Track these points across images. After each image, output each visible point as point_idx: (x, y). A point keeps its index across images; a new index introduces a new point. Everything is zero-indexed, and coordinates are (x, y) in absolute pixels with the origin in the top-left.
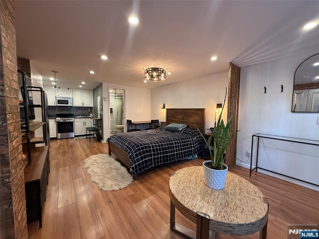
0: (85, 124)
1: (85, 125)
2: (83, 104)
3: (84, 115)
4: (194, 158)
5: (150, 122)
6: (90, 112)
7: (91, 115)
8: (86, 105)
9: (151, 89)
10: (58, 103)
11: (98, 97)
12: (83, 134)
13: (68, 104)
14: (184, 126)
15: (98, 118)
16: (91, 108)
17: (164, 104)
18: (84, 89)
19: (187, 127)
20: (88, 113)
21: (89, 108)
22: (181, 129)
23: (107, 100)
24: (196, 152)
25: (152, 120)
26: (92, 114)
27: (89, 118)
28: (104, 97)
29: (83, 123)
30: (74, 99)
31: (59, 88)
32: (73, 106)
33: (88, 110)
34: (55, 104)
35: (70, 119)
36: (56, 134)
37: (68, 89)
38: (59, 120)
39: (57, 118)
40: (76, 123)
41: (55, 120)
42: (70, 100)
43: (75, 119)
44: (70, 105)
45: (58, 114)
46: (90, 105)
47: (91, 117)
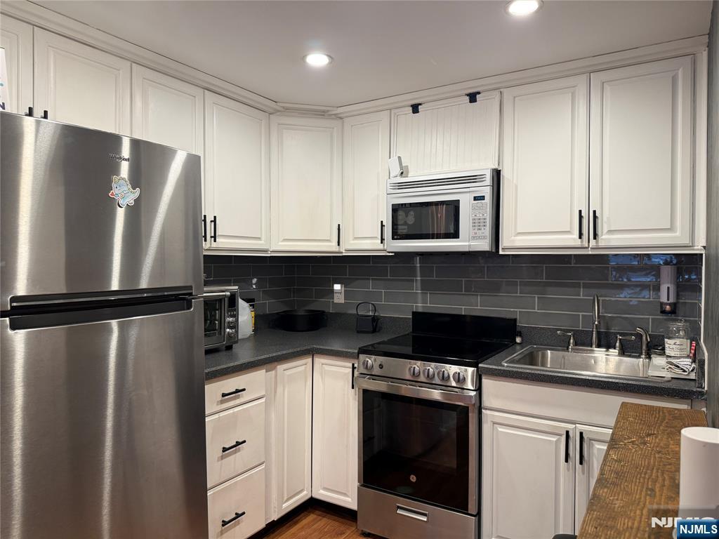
0: (575, 449)
2: (590, 223)
3: (606, 341)
7: (672, 346)
8: (613, 239)
10: (396, 235)
13: (455, 235)
21: (667, 273)
26: (691, 336)
29: (564, 437)
30: (514, 181)
31: (415, 109)
32: (501, 253)
33: (657, 288)
34: (382, 240)
35: (445, 378)
36: (356, 484)
37: (471, 102)
38: (376, 371)
39: (361, 356)
40: (494, 423)
41: (354, 368)
42: (476, 199)
43: (487, 382)
44: (474, 238)
45: (420, 310)
46: (671, 229)
47: (668, 375)
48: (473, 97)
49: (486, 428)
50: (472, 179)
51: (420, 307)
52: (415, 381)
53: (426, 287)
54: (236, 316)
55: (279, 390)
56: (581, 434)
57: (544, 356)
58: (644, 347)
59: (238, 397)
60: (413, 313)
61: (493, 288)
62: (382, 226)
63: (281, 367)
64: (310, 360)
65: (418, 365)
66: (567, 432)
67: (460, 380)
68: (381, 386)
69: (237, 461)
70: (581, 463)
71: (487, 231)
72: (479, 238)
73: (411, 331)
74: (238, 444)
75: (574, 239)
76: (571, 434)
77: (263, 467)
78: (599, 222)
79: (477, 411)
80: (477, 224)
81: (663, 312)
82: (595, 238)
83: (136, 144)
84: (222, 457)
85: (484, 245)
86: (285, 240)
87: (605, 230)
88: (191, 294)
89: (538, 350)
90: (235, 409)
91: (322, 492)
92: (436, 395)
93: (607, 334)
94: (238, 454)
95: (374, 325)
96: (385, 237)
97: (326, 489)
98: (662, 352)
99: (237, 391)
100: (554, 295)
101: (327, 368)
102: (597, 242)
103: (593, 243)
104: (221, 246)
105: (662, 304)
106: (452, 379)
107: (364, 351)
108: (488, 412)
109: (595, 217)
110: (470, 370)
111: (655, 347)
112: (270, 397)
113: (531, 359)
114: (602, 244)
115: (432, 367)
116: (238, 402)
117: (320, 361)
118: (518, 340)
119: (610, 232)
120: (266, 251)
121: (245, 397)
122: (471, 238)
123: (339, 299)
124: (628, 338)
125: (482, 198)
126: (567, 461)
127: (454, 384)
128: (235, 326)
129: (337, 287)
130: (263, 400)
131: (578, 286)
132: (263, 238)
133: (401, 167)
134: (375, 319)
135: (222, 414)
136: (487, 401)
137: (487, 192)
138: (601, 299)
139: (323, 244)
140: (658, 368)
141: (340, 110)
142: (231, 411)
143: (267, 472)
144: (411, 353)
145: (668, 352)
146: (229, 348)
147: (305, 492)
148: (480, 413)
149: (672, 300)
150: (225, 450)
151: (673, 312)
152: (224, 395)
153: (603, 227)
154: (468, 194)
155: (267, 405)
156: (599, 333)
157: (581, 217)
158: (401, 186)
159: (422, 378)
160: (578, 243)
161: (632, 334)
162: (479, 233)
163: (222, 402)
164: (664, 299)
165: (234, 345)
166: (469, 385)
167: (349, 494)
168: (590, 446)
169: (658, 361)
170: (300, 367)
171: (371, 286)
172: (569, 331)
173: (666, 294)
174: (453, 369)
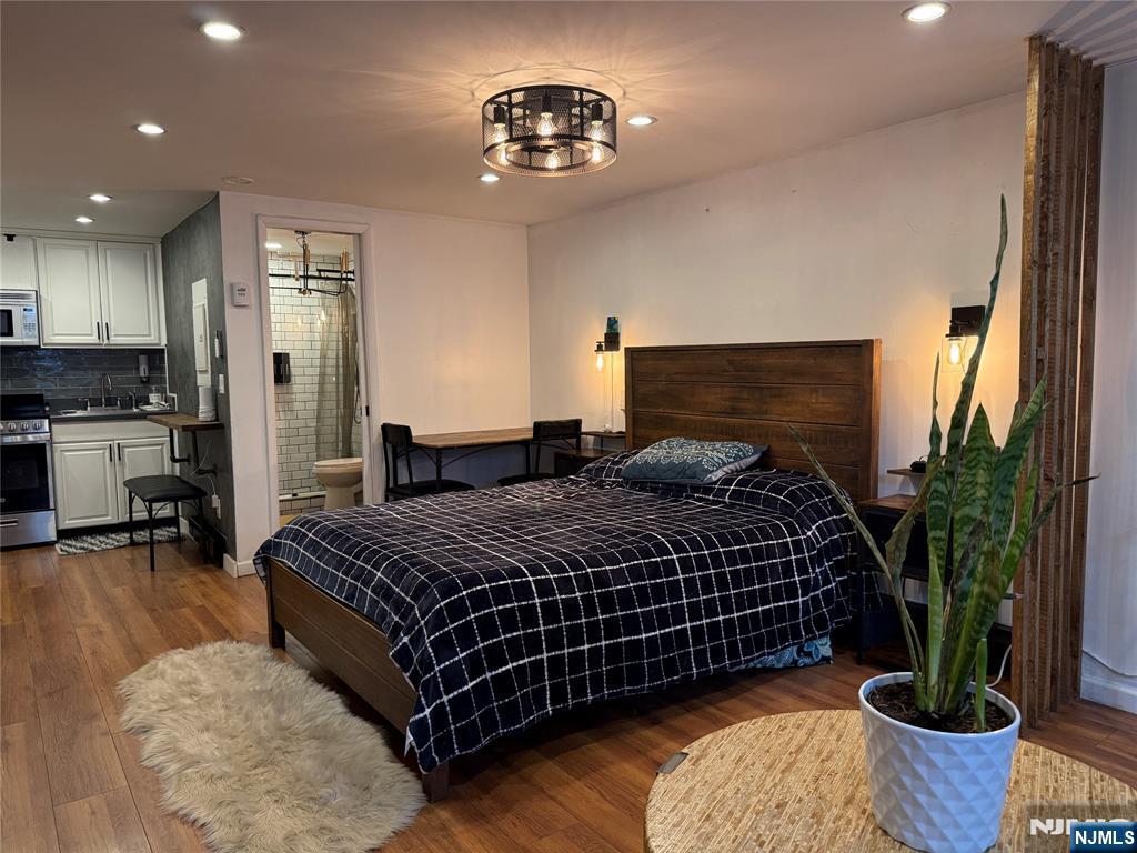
0: (116, 453)
1: (123, 465)
2: (103, 329)
3: (110, 402)
4: (808, 660)
5: (530, 435)
6: (146, 382)
7: (154, 398)
9: (528, 226)
11: (194, 285)
12: (109, 519)
13: (10, 333)
14: (737, 458)
15: (201, 416)
16: (153, 355)
17: (612, 323)
18: (107, 238)
19: (764, 462)
20: (134, 390)
21: (143, 359)
22: (720, 474)
23: (253, 301)
24: (821, 623)
25: (535, 423)
26: (162, 391)
27: (143, 416)
28: (232, 286)
29: (108, 451)
30: (50, 300)
32: (40, 347)
33: (138, 369)
37: (9, 240)
40: (62, 451)
42: (24, 310)
43: (54, 427)
46: (149, 335)
48: (10, 237)
49: (56, 455)
50: (20, 296)
56: (118, 445)
58: (134, 403)
66: (110, 446)
70: (119, 460)
71: (36, 332)
72: (27, 337)
75: (95, 339)
78: (109, 329)
80: (26, 327)
81: (143, 382)
82: (107, 339)
85: (31, 341)
92: (17, 440)
102: (110, 342)
105: (141, 377)
108: (57, 445)
109: (107, 327)
110: (46, 422)
115: (14, 423)
118: (47, 408)
119: (116, 335)
122: (23, 337)
125: (30, 310)
126: (111, 462)
136: (55, 439)
137: (34, 306)
148: (52, 446)
149: (147, 375)
151: (148, 381)
153: (112, 333)
154: (18, 307)
157: (98, 326)
159: (6, 431)
160: (97, 341)
162: (31, 334)
164: (142, 374)
166: (46, 430)
168: (123, 451)
173: (143, 371)
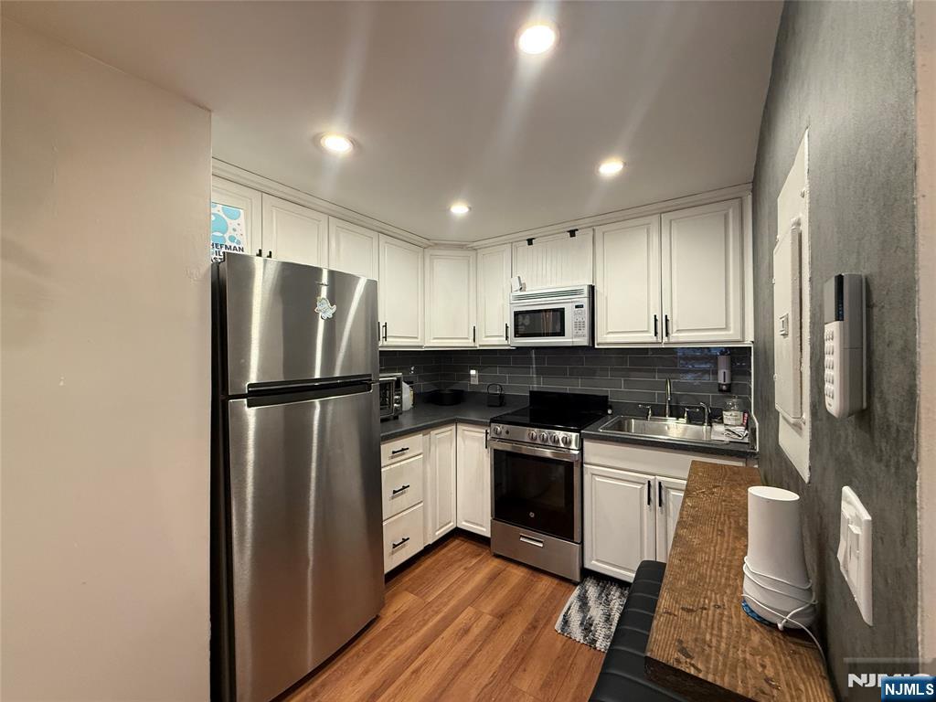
0: (656, 495)
2: (663, 324)
10: (517, 334)
16: (737, 356)
18: (674, 205)
26: (745, 408)
29: (646, 486)
30: (605, 294)
31: (530, 242)
32: (596, 347)
33: (715, 373)
34: (507, 338)
35: (556, 441)
36: (490, 518)
37: (571, 236)
38: (504, 435)
39: (492, 424)
40: (593, 474)
41: (487, 433)
42: (577, 307)
43: (587, 444)
44: (576, 336)
45: (535, 390)
46: (726, 328)
47: (728, 440)
48: (572, 233)
49: (587, 478)
50: (574, 292)
51: (535, 387)
52: (533, 442)
53: (539, 372)
54: (400, 395)
55: (433, 448)
56: (660, 483)
57: (629, 424)
58: (706, 417)
59: (404, 454)
60: (531, 392)
61: (590, 373)
62: (507, 327)
63: (433, 433)
64: (454, 427)
65: (535, 431)
66: (649, 482)
67: (567, 443)
68: (507, 447)
69: (403, 500)
70: (660, 505)
71: (586, 331)
72: (579, 336)
73: (528, 404)
74: (404, 488)
75: (651, 337)
76: (652, 483)
77: (422, 504)
78: (670, 323)
79: (579, 466)
80: (578, 325)
81: (721, 390)
82: (667, 335)
83: (332, 273)
84: (393, 498)
85: (583, 341)
86: (435, 339)
87: (675, 330)
88: (370, 380)
89: (625, 419)
90: (402, 463)
91: (464, 523)
92: (548, 453)
93: (677, 407)
94: (404, 495)
95: (501, 400)
96: (509, 335)
97: (466, 521)
98: (721, 421)
99: (403, 450)
100: (636, 377)
101: (466, 432)
102: (669, 339)
103: (665, 339)
104: (390, 344)
105: (720, 384)
106: (561, 442)
107: (493, 421)
108: (588, 466)
109: (667, 320)
110: (574, 435)
111: (715, 417)
112: (426, 454)
113: (620, 426)
114: (672, 340)
115: (545, 433)
116: (403, 457)
117: (461, 427)
118: (609, 412)
119: (678, 331)
120: (421, 347)
121: (408, 454)
122: (573, 336)
123: (475, 381)
124: (693, 410)
125: (582, 306)
126: (649, 504)
127: (562, 445)
128: (400, 402)
129: (473, 372)
130: (421, 456)
131: (654, 371)
132: (419, 337)
133: (521, 284)
134: (502, 397)
135: (392, 466)
136: (587, 458)
137: (585, 302)
138: (672, 381)
139: (463, 342)
140: (719, 433)
141: (475, 244)
142: (398, 464)
143: (424, 508)
144: (528, 422)
145: (725, 421)
146: (396, 418)
147: (452, 524)
148: (582, 466)
149: (727, 382)
150: (395, 492)
151: (729, 390)
152: (394, 452)
153: (673, 327)
154: (570, 304)
155: (424, 460)
156: (670, 407)
157: (656, 320)
158: (520, 298)
159: (539, 441)
160: (654, 339)
161: (697, 408)
162: (580, 332)
163: (392, 458)
164: (721, 381)
165: (400, 417)
166: (573, 446)
167: (484, 525)
168: (667, 493)
169: (718, 428)
170: (446, 433)
171: (498, 372)
172: (648, 405)
173: (723, 376)
174: (560, 434)
